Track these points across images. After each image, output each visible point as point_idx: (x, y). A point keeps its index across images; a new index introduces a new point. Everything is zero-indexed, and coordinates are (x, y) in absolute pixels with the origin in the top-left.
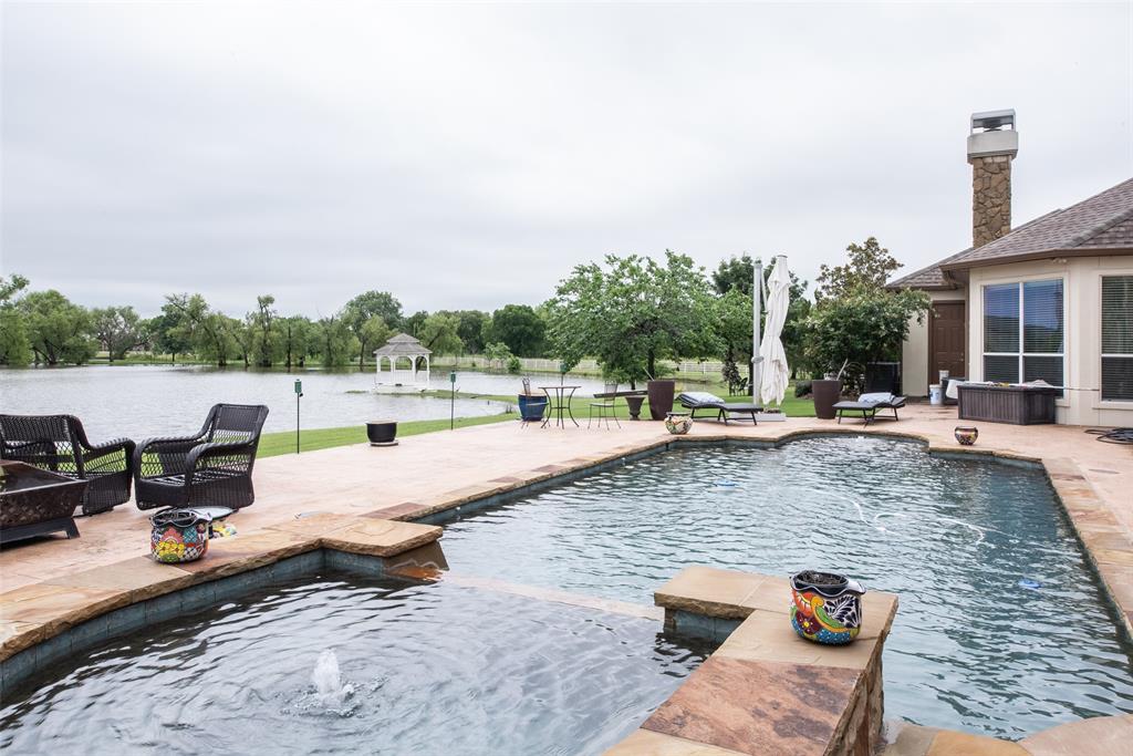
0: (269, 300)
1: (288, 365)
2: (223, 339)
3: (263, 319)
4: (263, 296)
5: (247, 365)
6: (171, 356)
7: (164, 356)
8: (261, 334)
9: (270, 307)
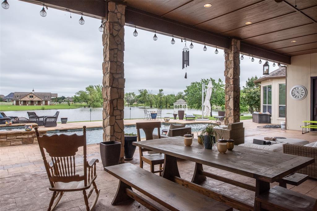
0: (162, 90)
1: (166, 107)
2: (151, 100)
3: (160, 95)
4: (160, 89)
5: (157, 107)
6: (141, 104)
7: (140, 104)
8: (159, 99)
9: (162, 92)
